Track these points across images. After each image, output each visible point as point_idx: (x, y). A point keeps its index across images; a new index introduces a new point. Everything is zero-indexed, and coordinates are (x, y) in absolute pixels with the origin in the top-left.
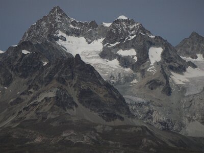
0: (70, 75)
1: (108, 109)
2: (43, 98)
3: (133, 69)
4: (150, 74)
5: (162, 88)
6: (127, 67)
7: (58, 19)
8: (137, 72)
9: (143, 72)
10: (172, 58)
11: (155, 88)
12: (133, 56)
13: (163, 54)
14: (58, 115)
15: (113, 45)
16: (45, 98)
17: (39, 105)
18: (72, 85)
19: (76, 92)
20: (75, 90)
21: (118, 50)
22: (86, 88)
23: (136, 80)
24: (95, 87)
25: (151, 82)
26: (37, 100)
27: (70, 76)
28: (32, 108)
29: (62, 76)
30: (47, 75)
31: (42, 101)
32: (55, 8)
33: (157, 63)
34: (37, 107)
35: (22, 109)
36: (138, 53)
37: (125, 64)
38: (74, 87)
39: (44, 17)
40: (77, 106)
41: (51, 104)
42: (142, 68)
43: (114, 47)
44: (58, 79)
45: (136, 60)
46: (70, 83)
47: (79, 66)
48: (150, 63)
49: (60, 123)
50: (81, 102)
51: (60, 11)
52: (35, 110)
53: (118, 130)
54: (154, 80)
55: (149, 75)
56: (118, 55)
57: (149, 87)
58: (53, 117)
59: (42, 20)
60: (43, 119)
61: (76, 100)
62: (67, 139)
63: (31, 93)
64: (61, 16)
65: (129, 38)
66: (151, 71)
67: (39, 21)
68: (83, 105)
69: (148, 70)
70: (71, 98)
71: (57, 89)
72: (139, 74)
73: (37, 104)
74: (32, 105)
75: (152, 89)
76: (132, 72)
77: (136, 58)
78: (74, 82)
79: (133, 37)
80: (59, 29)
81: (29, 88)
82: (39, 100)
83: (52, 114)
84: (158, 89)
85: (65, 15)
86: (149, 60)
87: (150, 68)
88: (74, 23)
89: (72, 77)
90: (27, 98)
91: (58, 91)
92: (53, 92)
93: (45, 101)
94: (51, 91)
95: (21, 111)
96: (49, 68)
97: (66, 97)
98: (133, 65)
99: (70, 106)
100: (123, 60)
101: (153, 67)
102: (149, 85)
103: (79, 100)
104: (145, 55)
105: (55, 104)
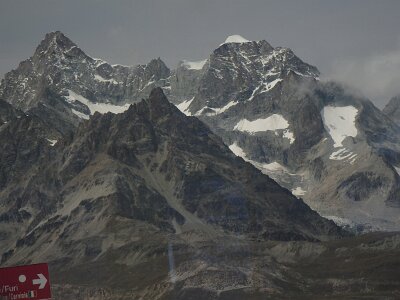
0: (144, 140)
1: (276, 221)
2: (76, 204)
3: (285, 163)
4: (339, 166)
5: (384, 192)
6: (267, 162)
7: (63, 63)
8: (298, 169)
9: (319, 166)
10: (384, 130)
11: (366, 196)
12: (281, 132)
13: (361, 121)
14: (137, 239)
15: (219, 111)
16: (83, 203)
17: (66, 224)
18: (156, 165)
19: (172, 183)
20: (168, 178)
21: (237, 121)
22: (201, 167)
23: (299, 189)
24: (227, 167)
26: (57, 214)
27: (146, 144)
28: (45, 235)
30: (67, 163)
31: (76, 211)
32: (49, 37)
34: (62, 230)
35: (15, 244)
36: (292, 121)
37: (263, 153)
38: (161, 170)
39: (22, 63)
40: (181, 219)
41: (104, 215)
42: (311, 156)
43: (225, 116)
44: (113, 153)
45: (293, 140)
46: (148, 161)
47: (166, 119)
48: (332, 142)
49: (149, 255)
50: (192, 209)
52: (55, 238)
53: (344, 249)
54: (360, 174)
55: (338, 168)
56: (238, 132)
57: (348, 194)
58: (120, 244)
59: (16, 73)
60: (90, 253)
61: (176, 204)
62: (189, 286)
63: (27, 215)
64: (67, 56)
65: (263, 87)
66: (339, 158)
67: (8, 74)
68: (200, 217)
69: (332, 157)
70: (159, 199)
71: (116, 175)
72: (305, 174)
73: (61, 223)
74: (46, 228)
75: (357, 198)
76: (285, 169)
77: (290, 136)
78: (161, 158)
79: (273, 84)
80: (68, 85)
82: (66, 211)
83: (116, 237)
84: (372, 197)
85: (79, 52)
86: (329, 136)
87: (334, 154)
88: (105, 70)
89: (154, 146)
90: (17, 230)
91: (119, 179)
92: (105, 184)
93: (83, 212)
94: (97, 183)
95: (11, 252)
96: (72, 145)
97: (148, 196)
98: (285, 153)
99: (161, 220)
100: (255, 144)
101: (341, 150)
102: (346, 189)
103: (184, 203)
104: (315, 123)
105: (117, 214)
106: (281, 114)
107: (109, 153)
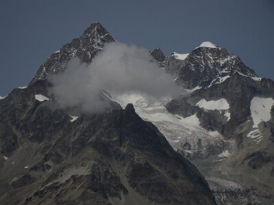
0: (115, 139)
1: (179, 199)
2: (69, 177)
3: (222, 133)
4: (252, 142)
5: (271, 166)
6: (213, 130)
7: (98, 44)
8: (229, 138)
9: (241, 138)
11: (260, 167)
12: (224, 111)
16: (72, 177)
17: (61, 188)
18: (119, 156)
19: (125, 169)
21: (198, 100)
24: (159, 161)
25: (253, 155)
26: (58, 180)
27: (116, 142)
28: (49, 193)
29: (103, 139)
30: (76, 137)
31: (68, 181)
32: (93, 26)
33: (264, 125)
34: (59, 190)
35: (33, 194)
36: (231, 105)
37: (210, 124)
38: (121, 159)
39: (74, 40)
40: (126, 192)
41: (82, 187)
42: (238, 131)
43: (193, 95)
45: (229, 118)
46: (115, 152)
47: (132, 124)
48: (252, 123)
50: (134, 185)
51: (102, 30)
52: (54, 196)
54: (258, 153)
55: (249, 144)
56: (198, 108)
57: (249, 164)
59: (70, 46)
61: (125, 182)
63: (49, 167)
65: (218, 80)
66: (253, 137)
67: (65, 46)
68: (137, 191)
69: (249, 135)
70: (117, 179)
71: (93, 162)
72: (232, 142)
73: (59, 187)
75: (254, 168)
76: (222, 138)
77: (228, 115)
79: (224, 78)
81: (46, 159)
82: (62, 180)
83: (84, 204)
84: (264, 168)
85: (110, 38)
86: (251, 119)
87: (252, 132)
89: (120, 143)
90: (41, 177)
91: (94, 165)
92: (87, 167)
93: (71, 182)
94: (82, 165)
95: (31, 198)
96: (81, 126)
97: (109, 177)
98: (223, 127)
99: (115, 191)
100: (207, 118)
101: (256, 130)
102: (249, 160)
103: (130, 182)
104: (244, 110)
105: (89, 188)
106: (226, 99)
107: (93, 147)
